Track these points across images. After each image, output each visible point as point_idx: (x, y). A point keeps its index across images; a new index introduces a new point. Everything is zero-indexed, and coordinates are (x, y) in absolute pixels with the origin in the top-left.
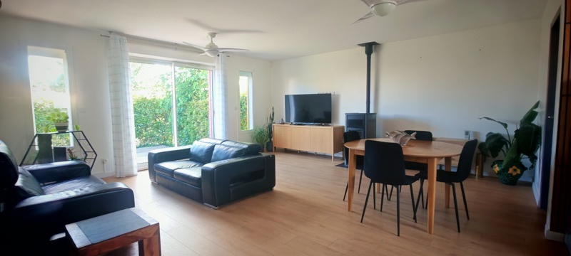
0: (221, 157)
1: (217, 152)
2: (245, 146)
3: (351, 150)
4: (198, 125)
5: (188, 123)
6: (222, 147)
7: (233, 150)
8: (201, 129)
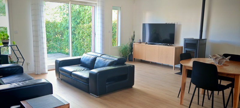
0: (101, 65)
1: (99, 61)
2: (116, 59)
3: (184, 66)
4: (83, 41)
5: (76, 39)
6: (101, 58)
7: (108, 61)
8: (86, 44)
